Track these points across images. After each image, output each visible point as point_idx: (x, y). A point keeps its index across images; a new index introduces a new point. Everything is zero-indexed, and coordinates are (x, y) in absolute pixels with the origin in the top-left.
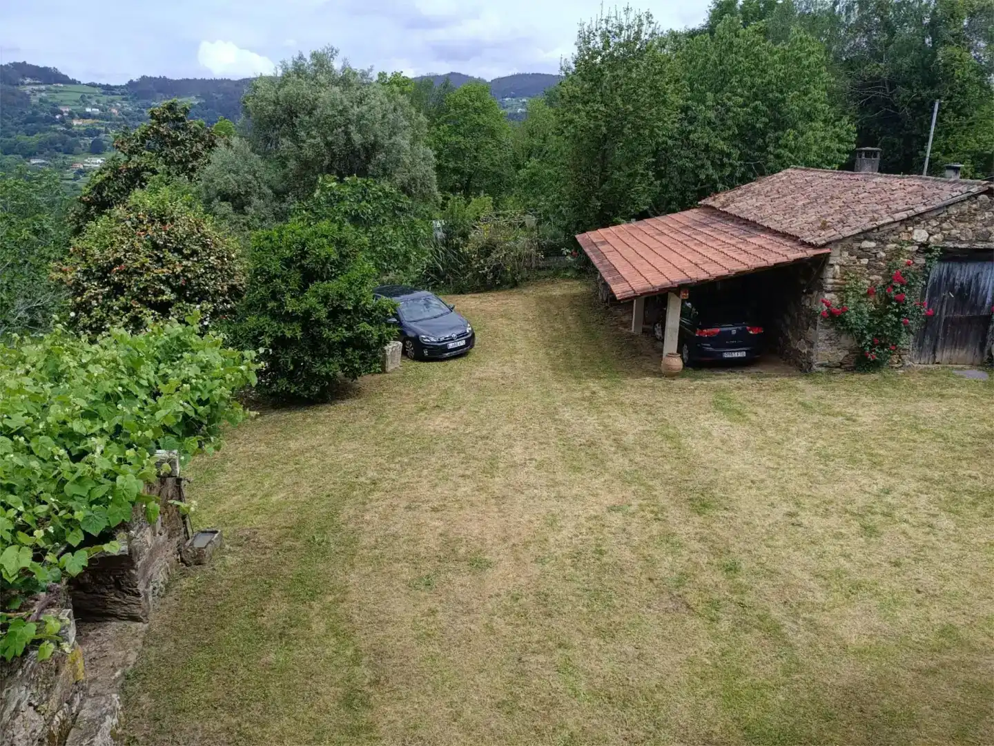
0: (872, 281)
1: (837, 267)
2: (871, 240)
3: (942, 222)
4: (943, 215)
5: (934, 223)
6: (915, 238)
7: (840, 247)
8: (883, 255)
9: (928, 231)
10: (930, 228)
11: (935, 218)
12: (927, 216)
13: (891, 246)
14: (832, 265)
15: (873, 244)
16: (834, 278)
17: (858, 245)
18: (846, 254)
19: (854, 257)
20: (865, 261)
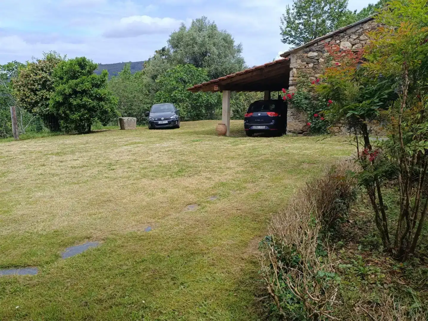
0: (316, 78)
1: (294, 70)
2: (314, 51)
3: (360, 35)
4: (360, 31)
5: (354, 37)
6: (341, 47)
7: (295, 57)
8: (323, 60)
9: (350, 42)
10: (352, 40)
11: (354, 33)
12: (349, 32)
13: (326, 54)
14: (292, 69)
15: (315, 54)
16: (293, 77)
17: (306, 55)
18: (299, 61)
19: (305, 63)
20: (311, 65)
